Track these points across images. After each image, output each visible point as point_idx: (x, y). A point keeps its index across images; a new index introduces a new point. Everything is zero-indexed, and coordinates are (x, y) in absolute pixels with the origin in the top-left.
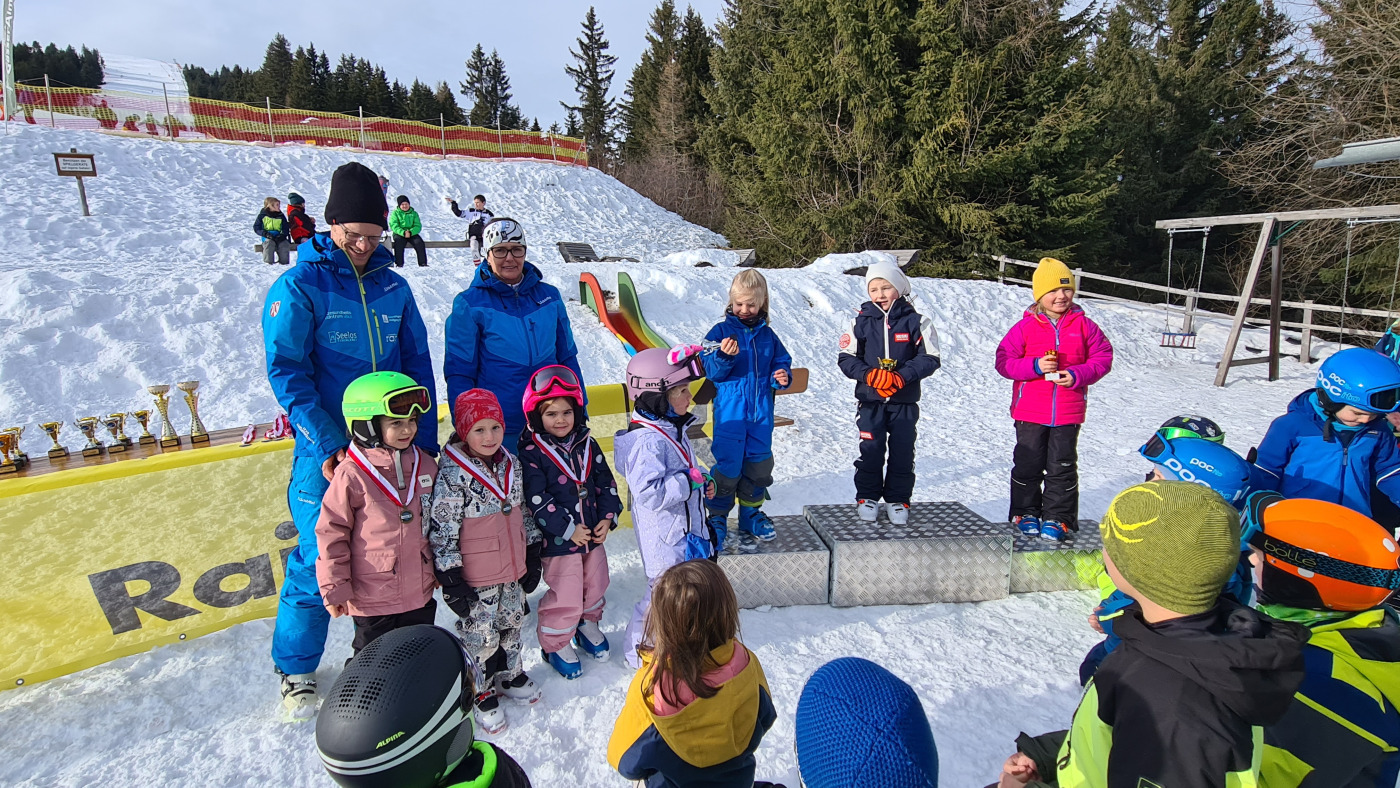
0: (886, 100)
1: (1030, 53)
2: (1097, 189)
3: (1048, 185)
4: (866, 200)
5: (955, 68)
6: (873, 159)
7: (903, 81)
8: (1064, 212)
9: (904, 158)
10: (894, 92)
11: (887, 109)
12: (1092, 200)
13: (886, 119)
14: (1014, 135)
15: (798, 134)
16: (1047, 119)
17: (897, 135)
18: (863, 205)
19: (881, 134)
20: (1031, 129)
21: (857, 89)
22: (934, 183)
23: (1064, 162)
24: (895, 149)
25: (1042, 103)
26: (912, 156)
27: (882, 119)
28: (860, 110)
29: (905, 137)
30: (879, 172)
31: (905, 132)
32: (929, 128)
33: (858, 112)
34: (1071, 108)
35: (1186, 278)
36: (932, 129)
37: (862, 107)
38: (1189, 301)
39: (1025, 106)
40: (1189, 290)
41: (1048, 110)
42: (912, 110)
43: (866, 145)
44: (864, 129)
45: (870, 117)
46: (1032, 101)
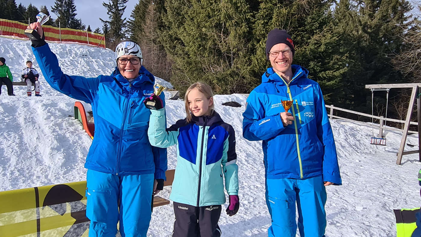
0: (244, 24)
1: (307, 7)
2: (338, 69)
3: (317, 66)
4: (235, 69)
5: (274, 11)
6: (238, 51)
7: (251, 16)
8: (325, 78)
9: (253, 51)
10: (248, 21)
11: (244, 28)
12: (337, 74)
13: (244, 32)
14: (301, 43)
15: (203, 37)
16: (316, 37)
17: (249, 41)
18: (234, 72)
19: (242, 40)
20: (309, 40)
21: (230, 18)
22: (266, 63)
23: (324, 56)
24: (248, 46)
25: (313, 30)
26: (256, 50)
27: (242, 32)
28: (232, 28)
29: (253, 41)
30: (241, 56)
31: (253, 39)
32: (263, 38)
33: (231, 29)
34: (326, 32)
35: (379, 111)
36: (265, 38)
37: (233, 26)
38: (381, 122)
39: (306, 30)
40: (381, 117)
41: (316, 33)
42: (256, 29)
43: (235, 44)
44: (234, 37)
45: (236, 31)
46: (309, 28)
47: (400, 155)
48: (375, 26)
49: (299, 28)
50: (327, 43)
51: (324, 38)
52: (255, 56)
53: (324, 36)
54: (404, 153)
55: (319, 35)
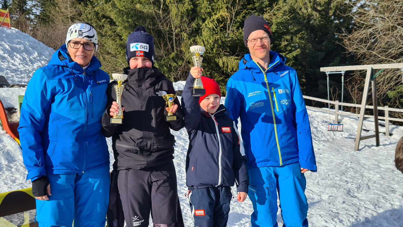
2: (291, 51)
6: (181, 31)
11: (187, 5)
12: (289, 56)
13: (187, 10)
17: (193, 19)
19: (185, 19)
22: (213, 45)
24: (193, 26)
25: (263, 8)
26: (201, 31)
27: (185, 10)
28: (173, 4)
29: (198, 20)
30: (185, 38)
31: (197, 18)
32: (209, 16)
33: (172, 6)
34: (277, 11)
35: (333, 95)
36: (211, 17)
37: (174, 3)
38: (337, 107)
39: (255, 8)
40: (336, 101)
41: (266, 11)
42: (200, 7)
43: (177, 24)
44: (176, 15)
45: (178, 9)
46: (259, 6)
47: (357, 140)
48: (325, 3)
49: (248, 6)
50: (278, 23)
51: (275, 17)
52: (201, 37)
53: (275, 15)
54: (361, 138)
55: (269, 14)
